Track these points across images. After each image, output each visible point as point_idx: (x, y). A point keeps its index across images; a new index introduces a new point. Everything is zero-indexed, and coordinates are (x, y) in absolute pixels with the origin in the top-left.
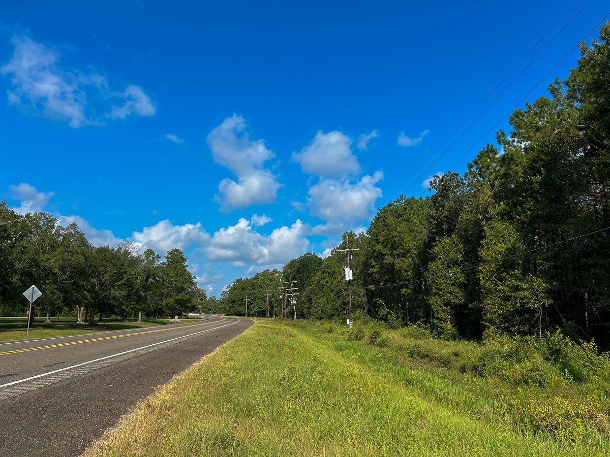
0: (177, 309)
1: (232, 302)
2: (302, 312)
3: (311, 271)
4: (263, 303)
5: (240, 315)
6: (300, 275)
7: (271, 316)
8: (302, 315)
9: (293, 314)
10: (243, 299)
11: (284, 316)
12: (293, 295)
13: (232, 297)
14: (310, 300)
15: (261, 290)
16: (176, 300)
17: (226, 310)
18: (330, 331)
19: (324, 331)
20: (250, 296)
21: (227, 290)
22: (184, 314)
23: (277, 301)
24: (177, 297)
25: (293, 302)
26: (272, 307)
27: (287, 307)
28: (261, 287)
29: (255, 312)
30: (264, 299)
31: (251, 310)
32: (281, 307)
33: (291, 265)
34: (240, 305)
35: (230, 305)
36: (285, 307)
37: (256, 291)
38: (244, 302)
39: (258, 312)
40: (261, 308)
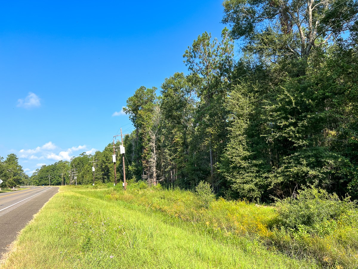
0: (13, 183)
1: (41, 178)
2: (80, 182)
3: (84, 164)
4: (59, 178)
5: (46, 185)
6: (79, 165)
7: (64, 184)
8: (80, 183)
9: (75, 183)
10: (47, 176)
11: (71, 184)
12: (75, 175)
13: (41, 176)
14: (83, 177)
15: (58, 171)
16: (13, 179)
17: (37, 183)
18: (88, 188)
19: (86, 188)
20: (52, 175)
21: (37, 172)
22: (18, 186)
23: (68, 177)
24: (14, 178)
25: (76, 178)
26: (65, 180)
27: (73, 180)
28: (58, 170)
29: (55, 183)
30: (60, 176)
31: (52, 182)
32: (70, 180)
33: (75, 160)
34: (45, 180)
35: (39, 180)
36: (72, 180)
37: (55, 172)
38: (48, 178)
39: (56, 183)
40: (59, 181)
